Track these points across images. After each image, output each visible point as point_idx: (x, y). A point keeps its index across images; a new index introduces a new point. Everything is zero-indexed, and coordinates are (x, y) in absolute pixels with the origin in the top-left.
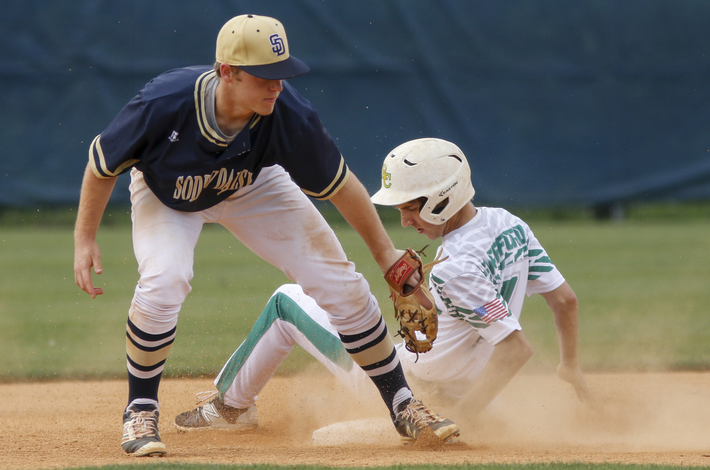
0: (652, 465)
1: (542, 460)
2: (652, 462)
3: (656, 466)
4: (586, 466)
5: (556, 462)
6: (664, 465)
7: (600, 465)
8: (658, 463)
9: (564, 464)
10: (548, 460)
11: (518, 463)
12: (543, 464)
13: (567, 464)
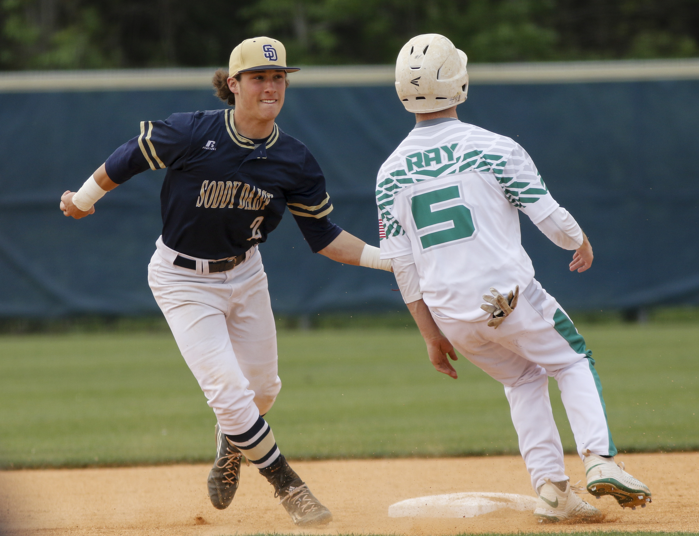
0: (679, 533)
1: (585, 529)
2: (679, 531)
3: (682, 534)
4: (623, 534)
5: (597, 531)
6: (688, 532)
7: (635, 533)
8: (683, 531)
9: (604, 533)
10: (590, 529)
11: (564, 532)
12: (586, 533)
13: (606, 533)
